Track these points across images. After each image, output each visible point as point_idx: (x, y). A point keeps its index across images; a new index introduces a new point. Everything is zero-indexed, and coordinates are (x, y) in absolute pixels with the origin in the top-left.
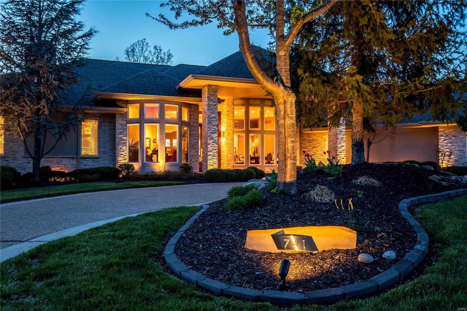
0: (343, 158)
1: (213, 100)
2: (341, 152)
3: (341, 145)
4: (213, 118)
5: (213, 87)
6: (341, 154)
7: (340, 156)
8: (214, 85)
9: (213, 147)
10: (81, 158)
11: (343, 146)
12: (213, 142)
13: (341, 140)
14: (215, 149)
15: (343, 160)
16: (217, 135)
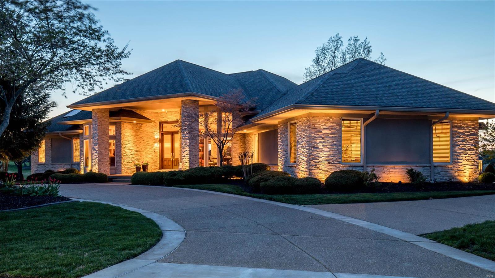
0: (187, 162)
1: (95, 121)
2: (185, 156)
3: (185, 149)
4: (95, 134)
5: (95, 110)
6: (185, 158)
7: (184, 160)
8: (95, 109)
9: (95, 156)
10: (72, 164)
11: (187, 150)
12: (95, 152)
13: (185, 145)
14: (96, 158)
15: (186, 164)
16: (97, 147)
